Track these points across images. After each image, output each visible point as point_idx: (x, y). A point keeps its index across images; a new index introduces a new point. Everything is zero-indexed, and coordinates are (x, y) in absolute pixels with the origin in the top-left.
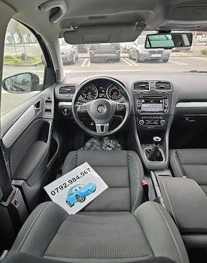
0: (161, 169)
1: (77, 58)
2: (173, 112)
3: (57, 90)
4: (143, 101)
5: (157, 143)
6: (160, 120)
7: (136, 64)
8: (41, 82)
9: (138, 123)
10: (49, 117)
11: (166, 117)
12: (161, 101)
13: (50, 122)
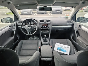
0: (46, 45)
1: (33, 13)
2: (51, 29)
3: (18, 22)
5: (45, 37)
6: (47, 31)
7: (52, 15)
8: (13, 20)
9: (41, 32)
10: (14, 30)
11: (49, 30)
13: (15, 31)
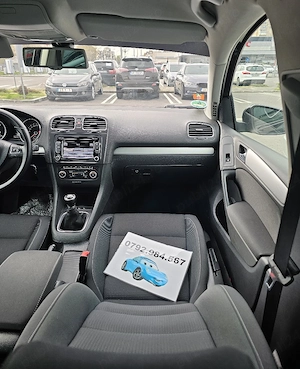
4: (66, 144)
6: (89, 171)
7: (180, 102)
9: (57, 175)
11: (98, 167)
12: (91, 145)
